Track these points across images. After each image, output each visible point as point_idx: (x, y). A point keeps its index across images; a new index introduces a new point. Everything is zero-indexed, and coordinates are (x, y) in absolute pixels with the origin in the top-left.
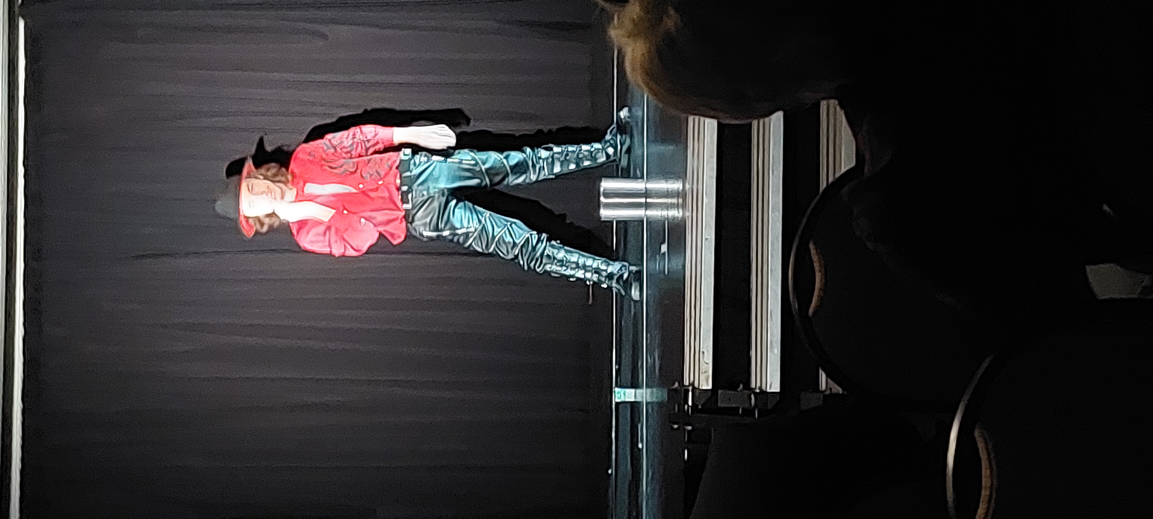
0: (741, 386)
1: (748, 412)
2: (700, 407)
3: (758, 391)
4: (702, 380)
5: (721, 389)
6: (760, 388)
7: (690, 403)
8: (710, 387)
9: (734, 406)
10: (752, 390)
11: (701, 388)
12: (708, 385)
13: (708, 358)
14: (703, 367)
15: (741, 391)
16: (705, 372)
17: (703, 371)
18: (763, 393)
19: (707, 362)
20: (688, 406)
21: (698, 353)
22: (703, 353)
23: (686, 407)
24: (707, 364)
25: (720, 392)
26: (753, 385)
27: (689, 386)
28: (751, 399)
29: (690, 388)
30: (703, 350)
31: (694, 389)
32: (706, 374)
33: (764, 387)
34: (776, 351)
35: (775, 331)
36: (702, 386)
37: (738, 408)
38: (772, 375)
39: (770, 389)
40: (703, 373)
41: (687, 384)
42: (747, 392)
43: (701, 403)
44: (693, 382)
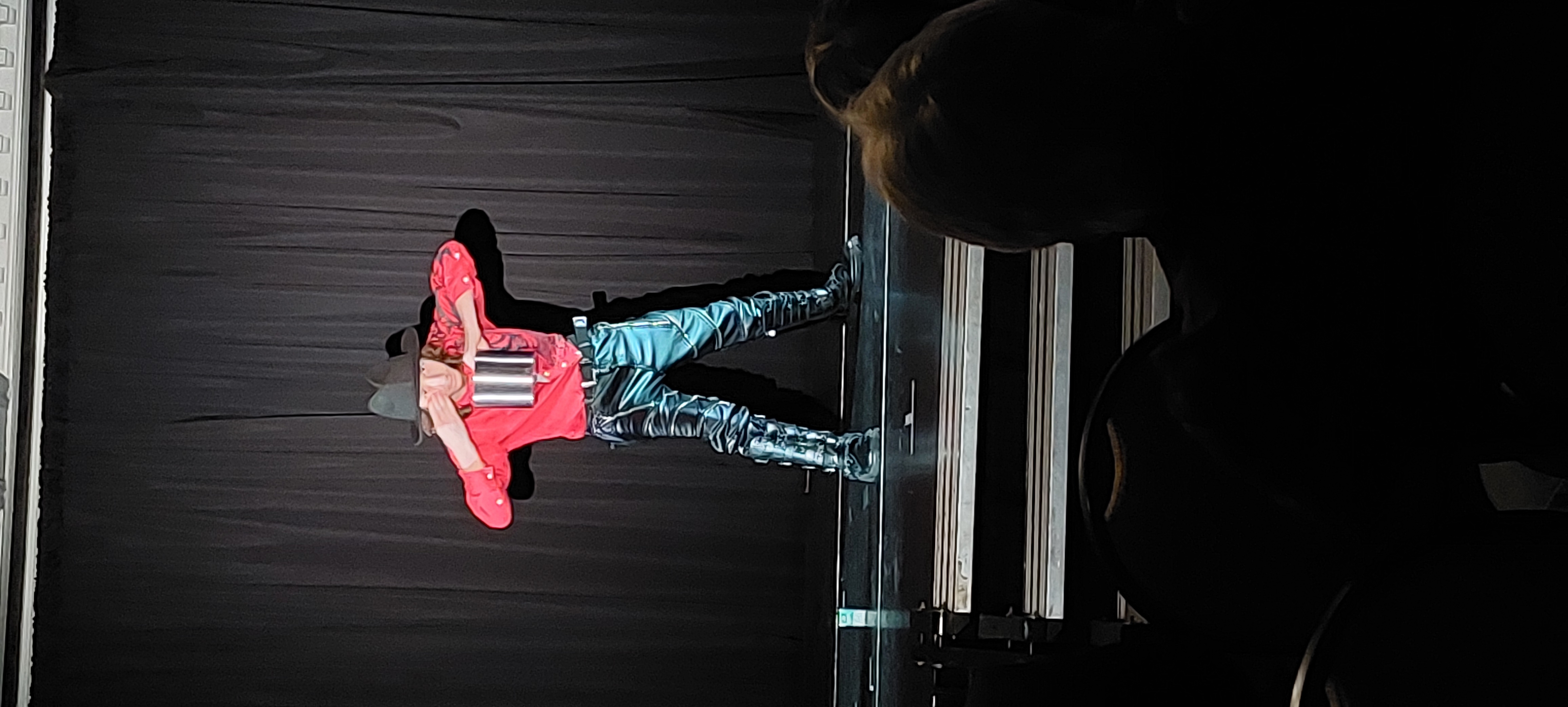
0: (1011, 610)
1: (1020, 646)
2: (954, 637)
3: (1034, 617)
4: (958, 601)
5: (985, 614)
6: (1037, 613)
7: (941, 632)
8: (968, 610)
9: (1000, 637)
10: (1026, 617)
11: (955, 611)
12: (965, 607)
13: (966, 571)
14: (960, 582)
15: (1010, 616)
16: (963, 590)
17: (960, 588)
18: (1041, 621)
19: (965, 575)
20: (939, 636)
21: (952, 563)
22: (960, 563)
23: (936, 636)
24: (965, 578)
25: (981, 617)
26: (1028, 610)
27: (940, 608)
28: (1024, 628)
29: (942, 611)
30: (961, 560)
31: (946, 612)
32: (963, 593)
33: (1041, 613)
34: (1059, 564)
35: (1058, 537)
36: (958, 609)
37: (1007, 640)
38: (1052, 596)
39: (1050, 615)
40: (959, 591)
41: (938, 605)
42: (1018, 618)
43: (956, 632)
44: (946, 603)
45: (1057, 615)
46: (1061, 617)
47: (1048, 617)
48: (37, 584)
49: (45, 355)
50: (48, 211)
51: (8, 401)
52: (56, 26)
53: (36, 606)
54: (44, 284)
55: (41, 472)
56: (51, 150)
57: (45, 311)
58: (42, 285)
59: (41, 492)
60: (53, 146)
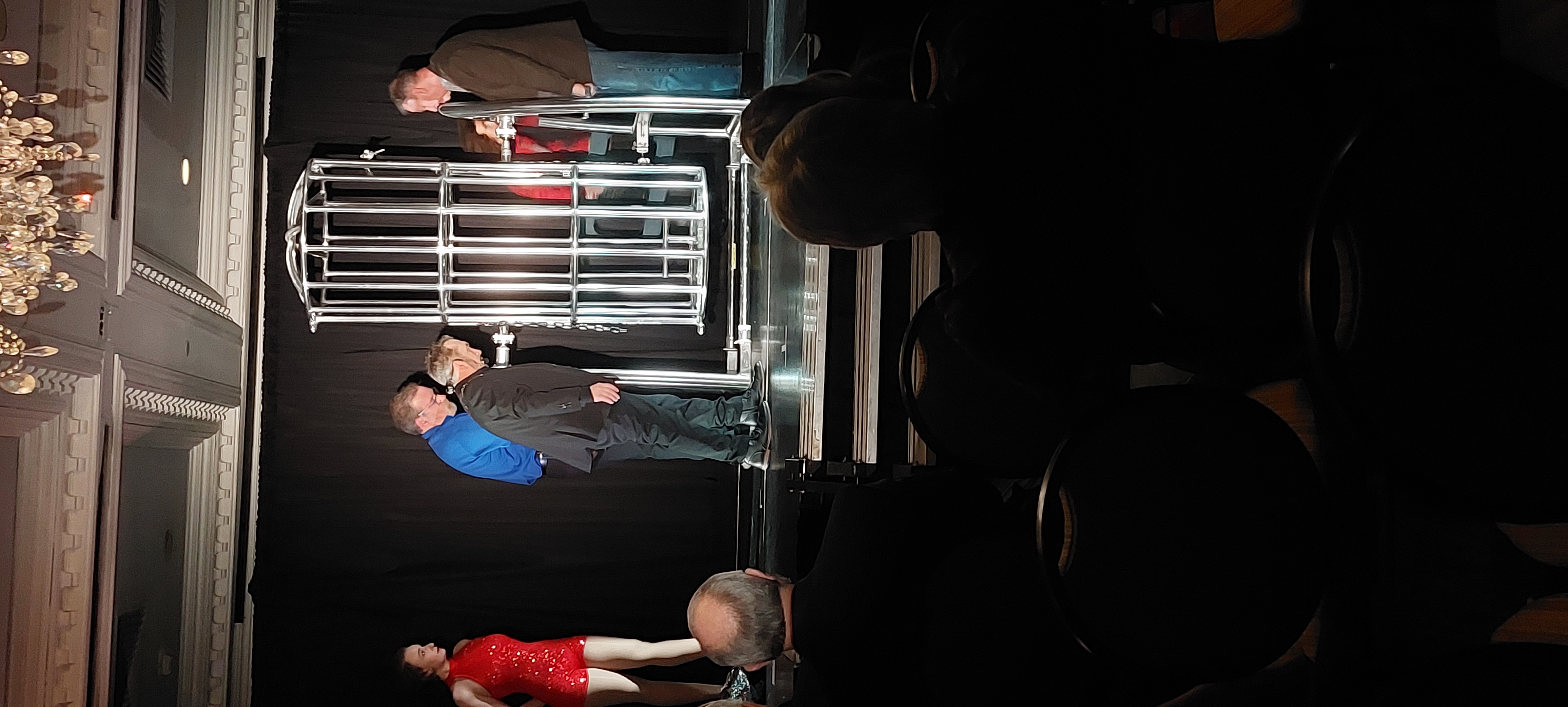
0: (845, 459)
1: (851, 479)
2: (811, 476)
3: (859, 462)
4: (815, 454)
5: (830, 460)
6: (861, 460)
7: (804, 472)
8: (820, 459)
9: (840, 474)
10: (855, 463)
11: (813, 460)
12: (818, 458)
13: (819, 436)
14: (815, 443)
15: (845, 462)
16: (817, 447)
17: (815, 446)
18: (863, 465)
19: (818, 439)
20: (802, 474)
21: (811, 431)
22: (815, 431)
23: (800, 475)
24: (818, 440)
25: (829, 463)
26: (855, 458)
27: (803, 458)
28: (853, 469)
29: (804, 460)
31: (807, 459)
32: (817, 449)
33: (863, 460)
34: (874, 431)
35: (873, 415)
36: (814, 458)
37: (843, 476)
38: (870, 450)
39: (869, 461)
40: (814, 448)
41: (802, 457)
42: (849, 463)
43: (813, 472)
44: (807, 455)
45: (872, 461)
46: (875, 462)
47: (867, 462)
48: (261, 449)
49: (265, 314)
50: (265, 227)
51: (242, 341)
52: (270, 117)
53: (261, 463)
54: (264, 271)
55: (263, 383)
56: (267, 191)
57: (264, 287)
58: (262, 271)
59: (263, 395)
60: (268, 189)
